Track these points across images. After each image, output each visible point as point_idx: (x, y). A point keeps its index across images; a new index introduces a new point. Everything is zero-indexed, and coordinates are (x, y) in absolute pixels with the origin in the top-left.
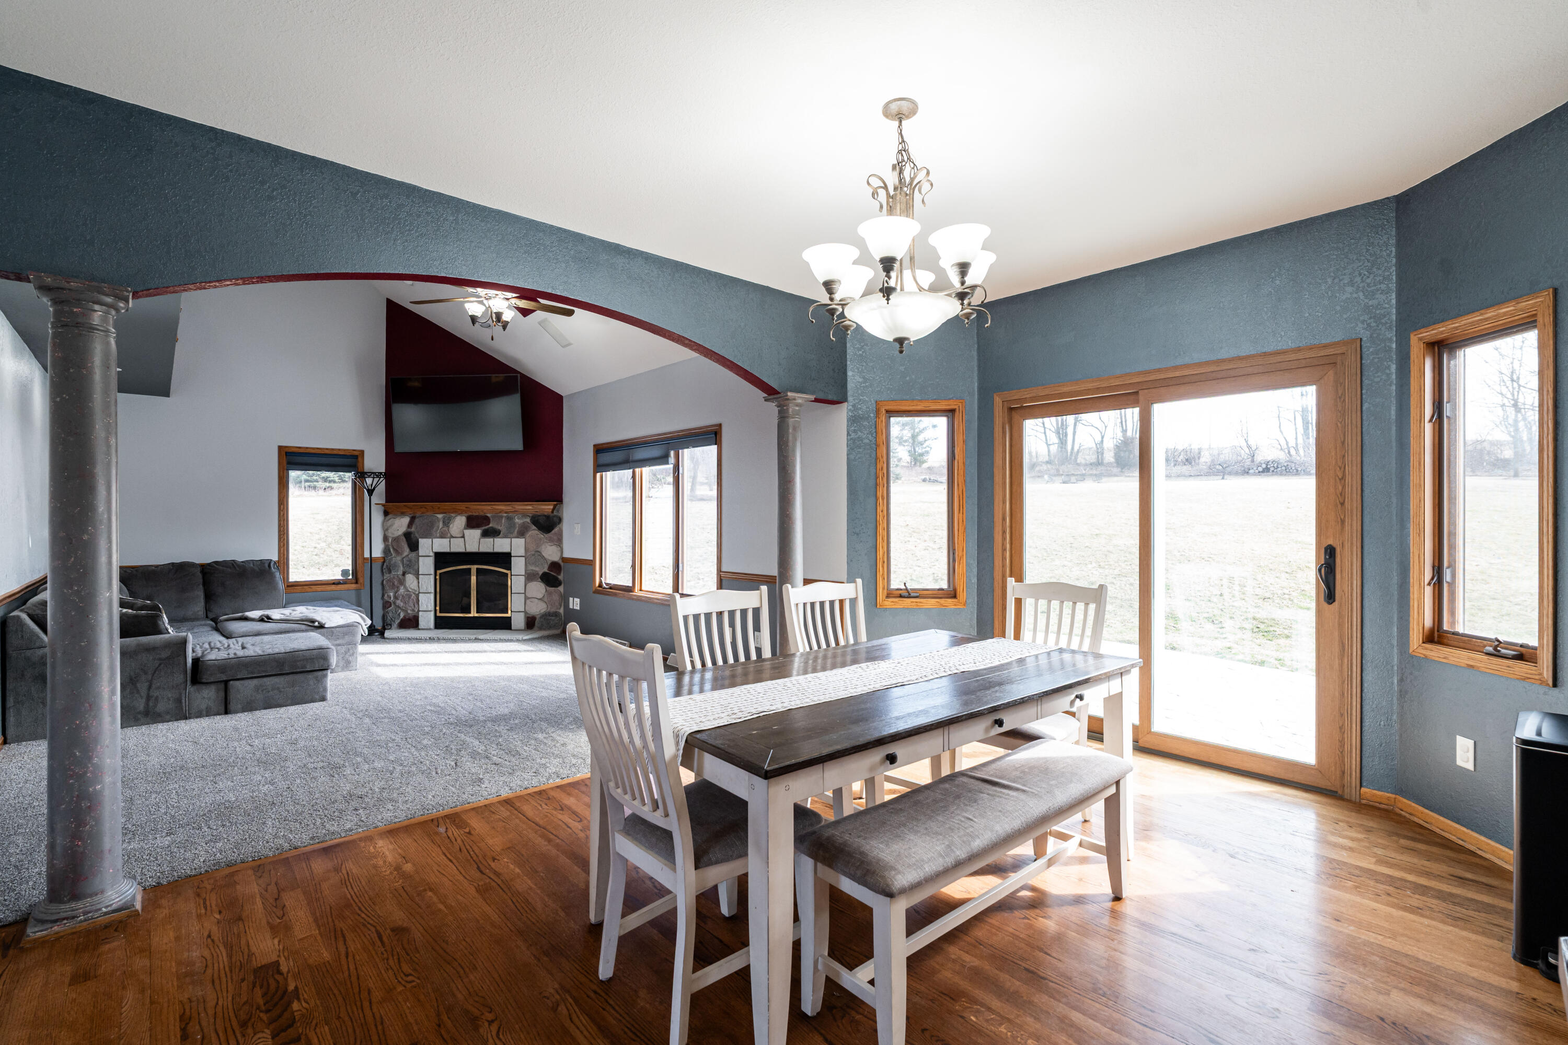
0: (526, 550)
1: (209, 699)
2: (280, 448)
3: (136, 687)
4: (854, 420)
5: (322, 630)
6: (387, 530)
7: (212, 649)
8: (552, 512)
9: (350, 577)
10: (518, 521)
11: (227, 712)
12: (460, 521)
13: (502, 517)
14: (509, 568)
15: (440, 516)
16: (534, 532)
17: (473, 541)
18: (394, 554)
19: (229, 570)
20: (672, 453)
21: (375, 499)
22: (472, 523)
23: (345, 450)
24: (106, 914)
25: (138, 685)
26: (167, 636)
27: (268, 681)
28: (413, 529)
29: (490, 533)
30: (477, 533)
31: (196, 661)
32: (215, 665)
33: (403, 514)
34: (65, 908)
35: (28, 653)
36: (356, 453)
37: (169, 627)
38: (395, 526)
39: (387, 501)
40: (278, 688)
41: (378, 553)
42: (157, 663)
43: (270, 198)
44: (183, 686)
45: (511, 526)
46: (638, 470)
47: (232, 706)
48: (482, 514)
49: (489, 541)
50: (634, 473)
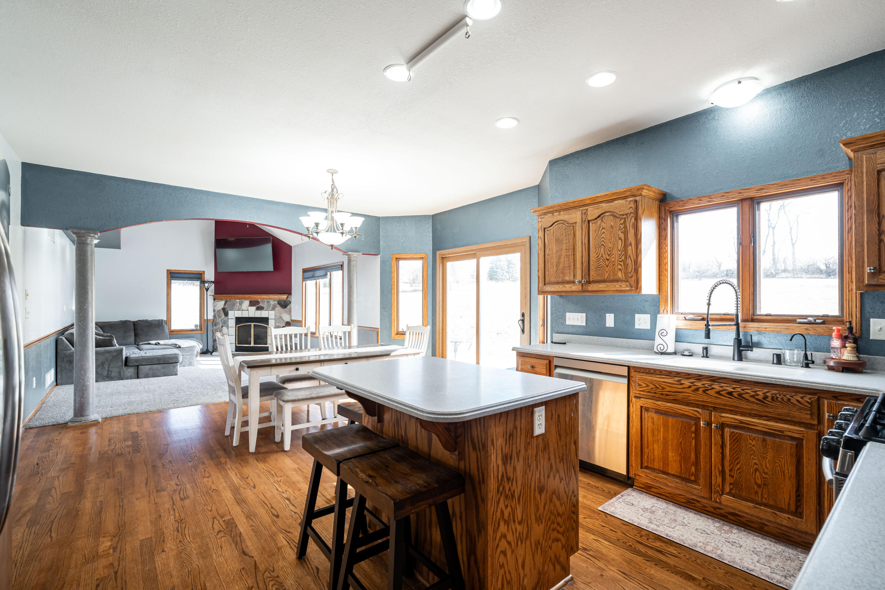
0: (275, 316)
1: (131, 372)
2: (167, 270)
3: (104, 367)
4: (383, 262)
5: (180, 349)
6: (215, 307)
7: (133, 354)
8: (287, 299)
9: (199, 328)
10: (272, 303)
11: (138, 378)
12: (246, 303)
13: (265, 301)
14: (268, 325)
15: (238, 301)
16: (278, 308)
17: (252, 312)
18: (218, 318)
19: (145, 324)
20: (329, 273)
21: (209, 293)
22: (252, 304)
23: (196, 271)
24: (90, 421)
25: (105, 366)
26: (115, 347)
27: (154, 366)
28: (226, 307)
29: (259, 308)
30: (254, 308)
31: (127, 358)
32: (133, 359)
33: (222, 300)
34: (79, 419)
35: (65, 352)
36: (201, 272)
37: (116, 344)
38: (218, 305)
39: (215, 294)
40: (158, 369)
41: (211, 316)
42: (112, 357)
43: (143, 198)
44: (121, 367)
45: (269, 305)
46: (318, 281)
47: (140, 376)
48: (256, 300)
49: (259, 312)
50: (316, 282)
